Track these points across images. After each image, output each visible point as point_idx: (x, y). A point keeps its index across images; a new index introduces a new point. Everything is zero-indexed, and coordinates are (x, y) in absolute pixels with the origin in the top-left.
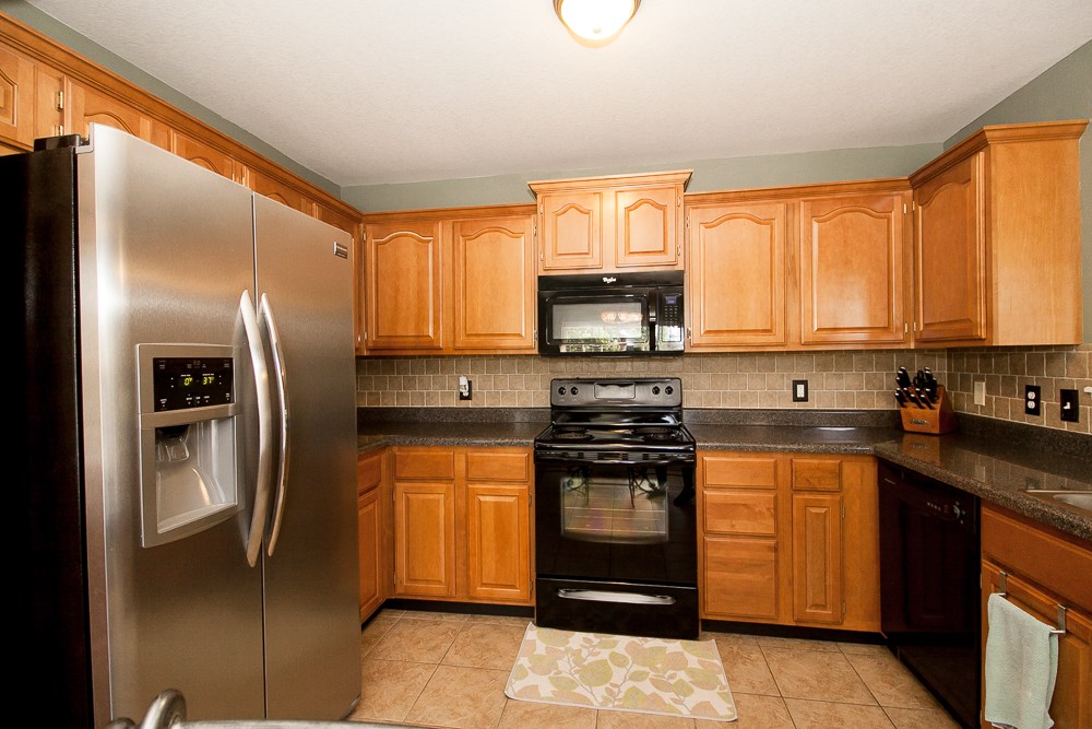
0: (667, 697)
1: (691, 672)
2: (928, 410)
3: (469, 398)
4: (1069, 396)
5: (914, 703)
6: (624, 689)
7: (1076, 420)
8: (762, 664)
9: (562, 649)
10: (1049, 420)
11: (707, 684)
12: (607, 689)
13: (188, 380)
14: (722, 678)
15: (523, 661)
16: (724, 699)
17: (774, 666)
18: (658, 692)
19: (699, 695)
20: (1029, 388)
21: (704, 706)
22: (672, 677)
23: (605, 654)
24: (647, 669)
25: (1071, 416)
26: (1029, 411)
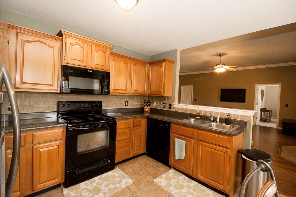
0: (118, 185)
1: (118, 177)
2: (149, 107)
3: (10, 110)
4: (170, 105)
5: (155, 163)
6: (107, 189)
7: (171, 108)
8: (129, 168)
9: (80, 190)
10: (167, 108)
11: (124, 178)
12: (102, 192)
14: (125, 175)
16: (129, 179)
17: (132, 167)
18: (115, 186)
19: (124, 181)
20: (164, 103)
21: (126, 183)
22: (115, 180)
23: (94, 185)
24: (108, 182)
25: (170, 108)
26: (163, 107)
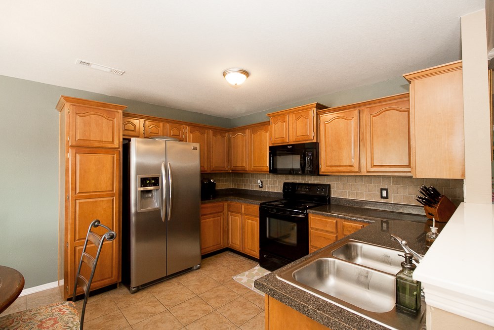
3: (261, 187)
13: (148, 182)
15: (247, 273)
